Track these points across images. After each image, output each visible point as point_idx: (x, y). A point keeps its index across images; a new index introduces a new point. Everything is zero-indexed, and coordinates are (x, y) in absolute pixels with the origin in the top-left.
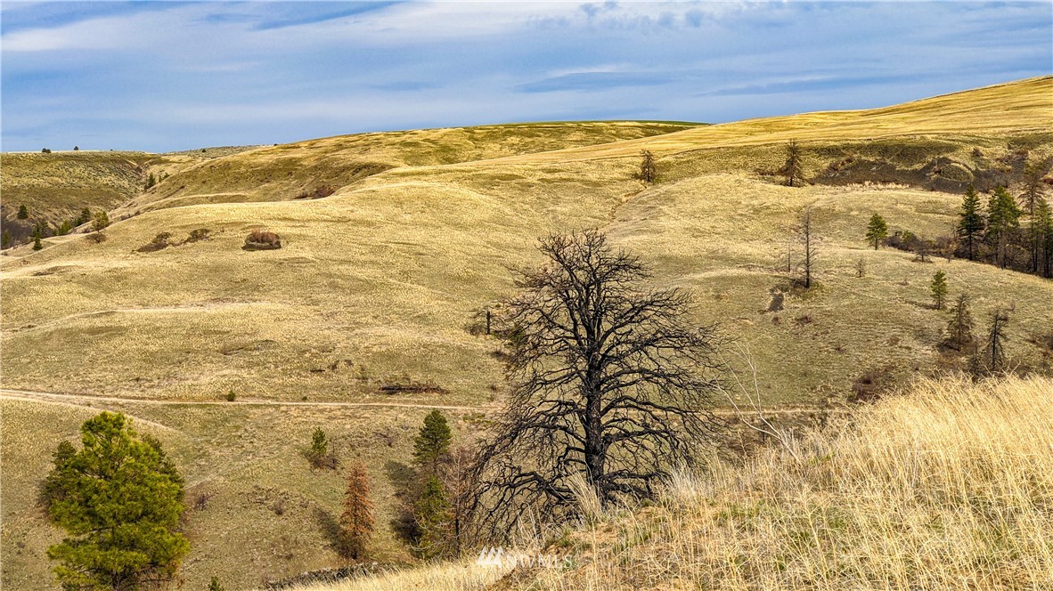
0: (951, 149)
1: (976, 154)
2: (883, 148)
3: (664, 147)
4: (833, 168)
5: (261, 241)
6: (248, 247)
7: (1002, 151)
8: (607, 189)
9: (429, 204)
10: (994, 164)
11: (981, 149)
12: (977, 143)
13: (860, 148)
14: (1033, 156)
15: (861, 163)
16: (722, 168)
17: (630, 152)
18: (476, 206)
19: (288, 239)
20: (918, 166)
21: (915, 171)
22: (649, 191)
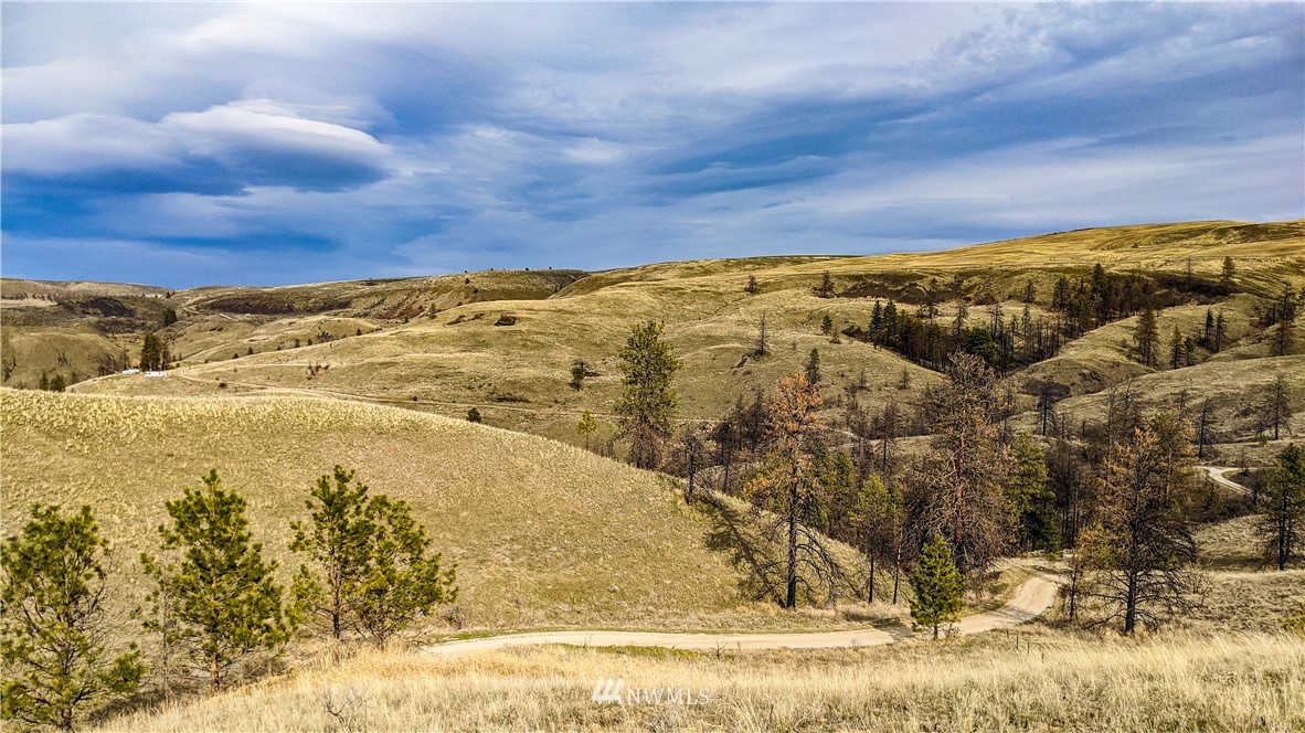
0: (921, 278)
1: (934, 281)
2: (885, 276)
3: (762, 275)
4: (854, 288)
5: (507, 320)
6: (498, 324)
7: (949, 279)
8: (725, 297)
9: (617, 302)
10: (942, 288)
11: (937, 278)
12: (937, 275)
13: (875, 276)
14: (966, 283)
15: (871, 285)
16: (797, 286)
17: (740, 277)
18: (643, 304)
19: (520, 319)
20: (900, 288)
21: (897, 291)
22: (748, 298)
